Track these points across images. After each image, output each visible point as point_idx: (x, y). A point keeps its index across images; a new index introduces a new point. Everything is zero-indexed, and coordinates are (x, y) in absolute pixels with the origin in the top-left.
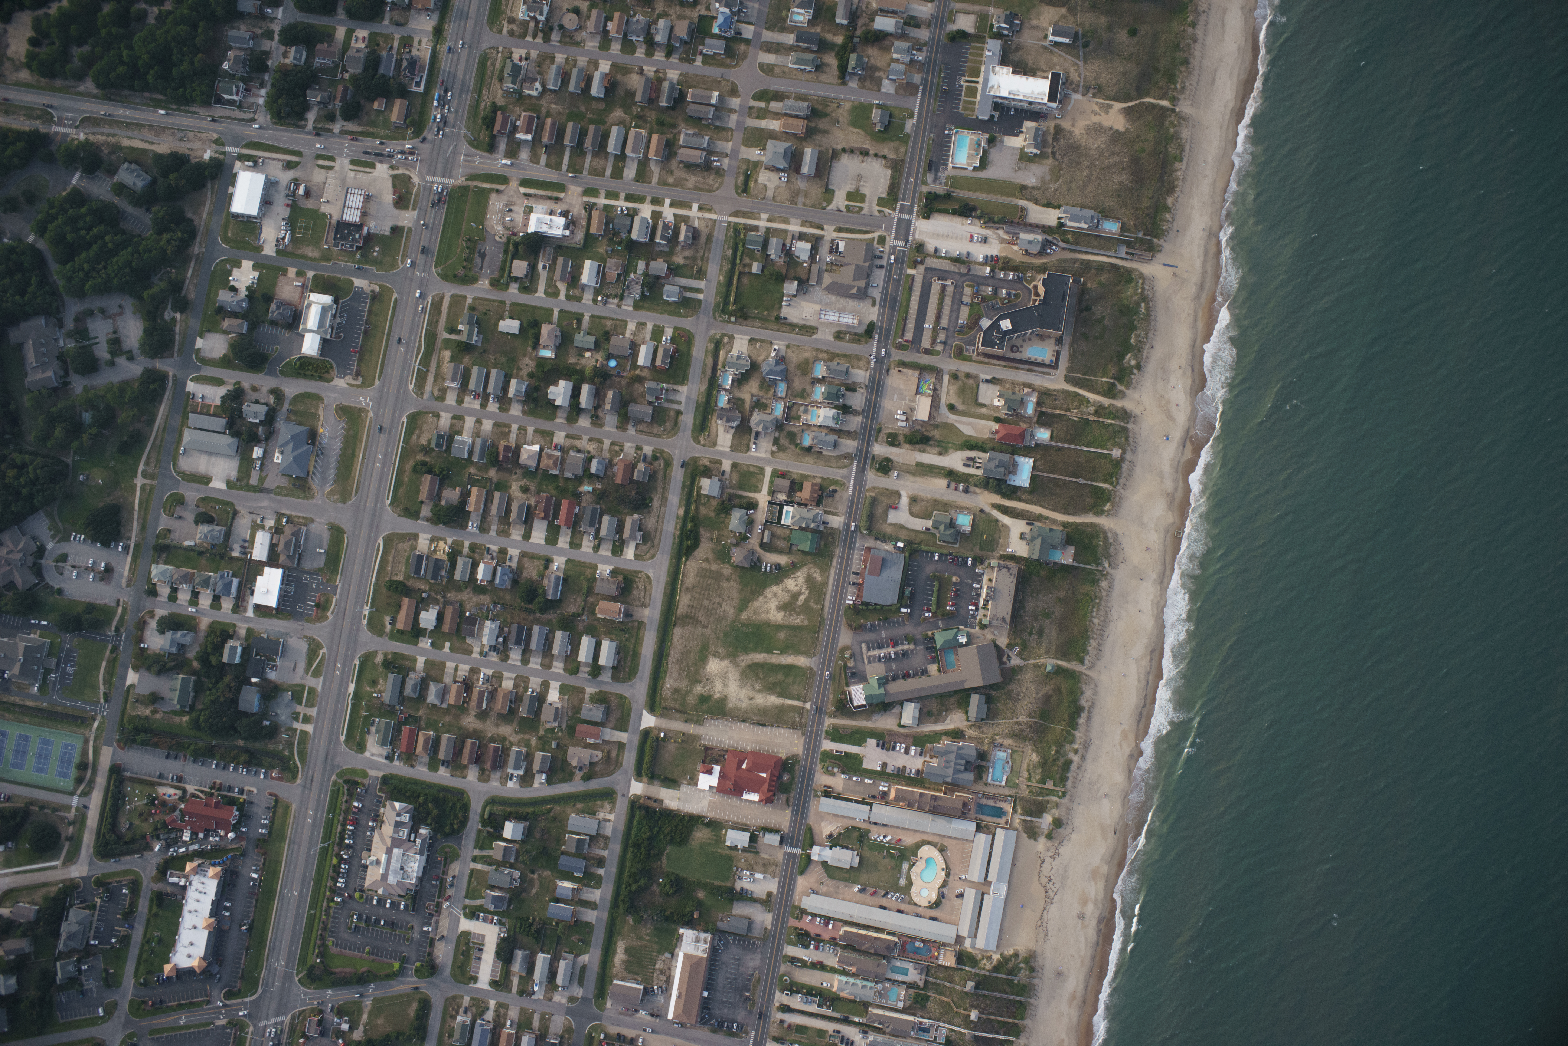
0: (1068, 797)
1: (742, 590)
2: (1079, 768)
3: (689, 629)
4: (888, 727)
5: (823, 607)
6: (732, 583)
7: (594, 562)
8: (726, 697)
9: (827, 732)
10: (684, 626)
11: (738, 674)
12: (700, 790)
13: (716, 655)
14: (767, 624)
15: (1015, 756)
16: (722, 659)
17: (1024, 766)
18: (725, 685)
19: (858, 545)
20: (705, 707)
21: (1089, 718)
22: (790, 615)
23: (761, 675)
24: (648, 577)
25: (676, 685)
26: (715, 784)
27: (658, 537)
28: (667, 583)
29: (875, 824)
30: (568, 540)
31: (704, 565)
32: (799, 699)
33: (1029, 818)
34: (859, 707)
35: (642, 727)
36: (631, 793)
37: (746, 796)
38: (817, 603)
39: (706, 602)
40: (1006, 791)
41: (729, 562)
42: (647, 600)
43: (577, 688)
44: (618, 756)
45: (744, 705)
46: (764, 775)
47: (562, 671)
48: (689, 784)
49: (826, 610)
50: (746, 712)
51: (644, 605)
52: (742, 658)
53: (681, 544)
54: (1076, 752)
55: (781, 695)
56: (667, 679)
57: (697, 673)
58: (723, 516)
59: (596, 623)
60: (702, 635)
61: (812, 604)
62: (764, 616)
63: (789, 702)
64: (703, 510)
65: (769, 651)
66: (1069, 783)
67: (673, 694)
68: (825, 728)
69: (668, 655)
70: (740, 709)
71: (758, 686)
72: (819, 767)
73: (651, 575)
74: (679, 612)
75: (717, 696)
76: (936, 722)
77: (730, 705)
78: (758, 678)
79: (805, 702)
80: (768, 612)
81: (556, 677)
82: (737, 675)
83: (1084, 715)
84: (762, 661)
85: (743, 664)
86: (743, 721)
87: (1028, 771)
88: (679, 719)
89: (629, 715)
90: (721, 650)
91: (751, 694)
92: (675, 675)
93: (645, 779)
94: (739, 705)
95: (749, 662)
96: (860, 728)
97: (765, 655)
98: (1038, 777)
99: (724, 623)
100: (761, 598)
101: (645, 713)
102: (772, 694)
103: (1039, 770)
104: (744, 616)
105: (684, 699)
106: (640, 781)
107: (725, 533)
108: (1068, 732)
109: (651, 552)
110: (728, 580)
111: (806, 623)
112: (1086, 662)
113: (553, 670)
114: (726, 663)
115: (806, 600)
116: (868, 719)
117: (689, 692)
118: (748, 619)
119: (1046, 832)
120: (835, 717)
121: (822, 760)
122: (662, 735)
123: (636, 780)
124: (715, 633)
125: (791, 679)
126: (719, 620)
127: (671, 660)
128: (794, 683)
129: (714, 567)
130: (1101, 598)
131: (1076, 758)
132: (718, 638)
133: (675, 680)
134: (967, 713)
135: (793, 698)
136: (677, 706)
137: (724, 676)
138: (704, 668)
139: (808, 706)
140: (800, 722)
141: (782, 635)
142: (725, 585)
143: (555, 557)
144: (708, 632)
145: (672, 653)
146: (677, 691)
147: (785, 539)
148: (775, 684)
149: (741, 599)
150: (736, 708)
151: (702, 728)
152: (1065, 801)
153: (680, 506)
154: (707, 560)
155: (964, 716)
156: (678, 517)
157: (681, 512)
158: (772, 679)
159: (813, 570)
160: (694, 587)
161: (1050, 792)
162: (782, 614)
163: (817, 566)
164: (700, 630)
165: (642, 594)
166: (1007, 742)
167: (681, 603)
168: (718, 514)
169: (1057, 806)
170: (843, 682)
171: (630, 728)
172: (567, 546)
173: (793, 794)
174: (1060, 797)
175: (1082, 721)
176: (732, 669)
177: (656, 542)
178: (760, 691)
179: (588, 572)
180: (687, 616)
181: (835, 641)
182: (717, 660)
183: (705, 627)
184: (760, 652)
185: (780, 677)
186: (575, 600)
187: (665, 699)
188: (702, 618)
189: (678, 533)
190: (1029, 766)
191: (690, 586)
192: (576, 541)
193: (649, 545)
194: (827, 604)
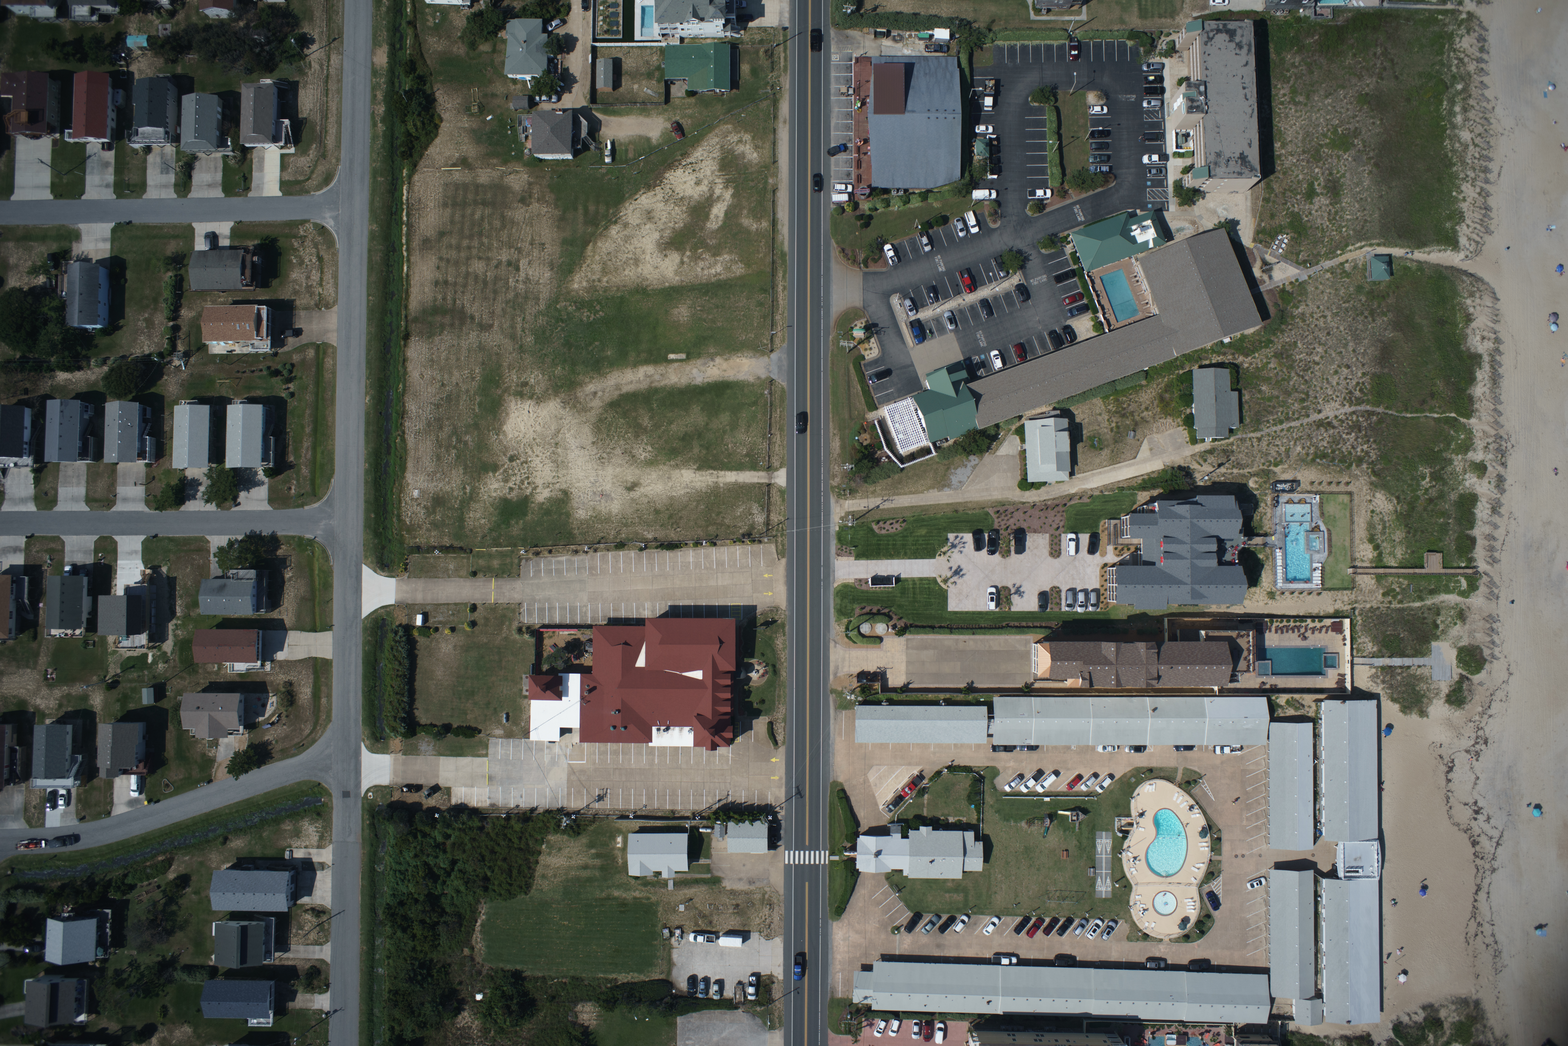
0: (1482, 589)
1: (562, 219)
2: (1495, 509)
3: (445, 340)
4: (997, 495)
5: (774, 223)
6: (535, 207)
7: (184, 221)
8: (566, 493)
9: (840, 538)
10: (431, 336)
11: (587, 430)
12: (539, 744)
13: (523, 392)
14: (641, 290)
15: (1331, 509)
16: (539, 400)
17: (1361, 531)
18: (559, 464)
19: (835, 58)
20: (516, 528)
21: (1495, 379)
22: (696, 258)
23: (646, 422)
24: (322, 230)
25: (434, 487)
26: (574, 722)
27: (332, 130)
28: (372, 237)
29: (1008, 749)
30: (110, 178)
31: (459, 175)
32: (754, 467)
33: (1397, 662)
34: (912, 456)
35: (367, 609)
36: (365, 785)
37: (661, 739)
38: (758, 218)
39: (478, 267)
40: (1327, 604)
41: (519, 156)
42: (329, 290)
43: (187, 541)
44: (316, 695)
45: (615, 507)
46: (698, 675)
47: (142, 507)
48: (509, 735)
49: (784, 230)
50: (625, 523)
51: (323, 304)
52: (590, 388)
53: (390, 137)
54: (1480, 469)
55: (704, 464)
56: (409, 477)
57: (482, 446)
58: (485, 47)
59: (210, 369)
60: (481, 348)
61: (747, 222)
62: (629, 275)
63: (730, 477)
64: (434, 45)
65: (658, 357)
66: (1480, 554)
67: (430, 511)
68: (835, 528)
69: (403, 414)
70: (608, 520)
71: (643, 452)
72: (837, 629)
73: (329, 224)
74: (414, 304)
75: (542, 495)
76: (1115, 459)
77: (581, 514)
78: (638, 430)
79: (769, 468)
80: (637, 262)
81: (130, 524)
82: (587, 435)
83: (1482, 375)
84: (644, 386)
85: (596, 403)
86: (621, 546)
87: (1371, 540)
88: (457, 574)
89: (327, 586)
90: (535, 378)
91: (630, 474)
92: (428, 463)
93: (396, 742)
94: (604, 507)
95: (611, 395)
96: (924, 509)
97: (649, 369)
98: (1399, 552)
99: (531, 309)
100: (614, 230)
101: (367, 572)
102: (685, 464)
103: (1399, 535)
104: (578, 283)
105: (461, 519)
106: (384, 750)
107: (499, 88)
108: (1453, 423)
109: (321, 169)
110: (524, 200)
111: (739, 270)
112: (1463, 241)
113: (119, 507)
114: (553, 406)
115: (730, 214)
116: (942, 483)
117: (471, 498)
118: (592, 289)
119: (1445, 690)
120: (853, 492)
121: (842, 612)
122: (419, 620)
123: (373, 750)
124: (513, 337)
125: (725, 418)
126: (517, 304)
127: (413, 426)
128: (734, 426)
129: (485, 176)
130: (1466, 78)
131: (1482, 487)
132: (522, 349)
133: (431, 476)
134: (1189, 421)
135: (739, 467)
136: (447, 541)
137: (555, 443)
138: (499, 431)
139: (781, 478)
140: (767, 523)
141: (682, 312)
142: (519, 213)
143: (83, 227)
144: (494, 339)
145: (412, 407)
146: (438, 501)
147: (649, 75)
148: (686, 439)
149: (565, 242)
150: (598, 518)
151: (518, 584)
152: (1477, 600)
153: (376, 43)
154: (464, 162)
155: (1182, 433)
156: (375, 72)
157: (382, 58)
158: (678, 427)
159: (733, 138)
160: (442, 234)
161: (1439, 585)
162: (674, 257)
163: (742, 125)
164: (472, 337)
165: (315, 276)
166: (1306, 475)
167: (415, 281)
168: (473, 45)
169: (1461, 615)
170: (860, 402)
171: (337, 618)
172: (108, 194)
173: (780, 712)
174: (1464, 594)
175: (1480, 390)
176: (570, 419)
177: (330, 141)
178: (650, 463)
179: (171, 248)
180: (436, 310)
181: (820, 302)
182: (528, 405)
183: (485, 327)
184: (635, 365)
185: (696, 417)
186: (149, 323)
187: (410, 529)
188: (475, 308)
189: (381, 109)
190: (1371, 526)
191: (431, 233)
192: (132, 177)
193: (313, 153)
194: (783, 214)
